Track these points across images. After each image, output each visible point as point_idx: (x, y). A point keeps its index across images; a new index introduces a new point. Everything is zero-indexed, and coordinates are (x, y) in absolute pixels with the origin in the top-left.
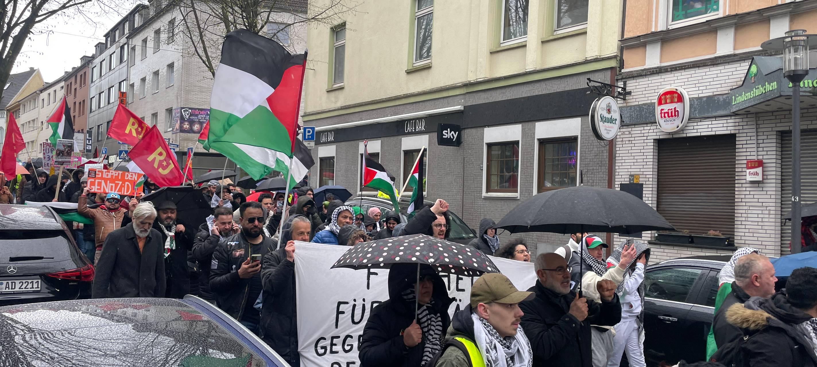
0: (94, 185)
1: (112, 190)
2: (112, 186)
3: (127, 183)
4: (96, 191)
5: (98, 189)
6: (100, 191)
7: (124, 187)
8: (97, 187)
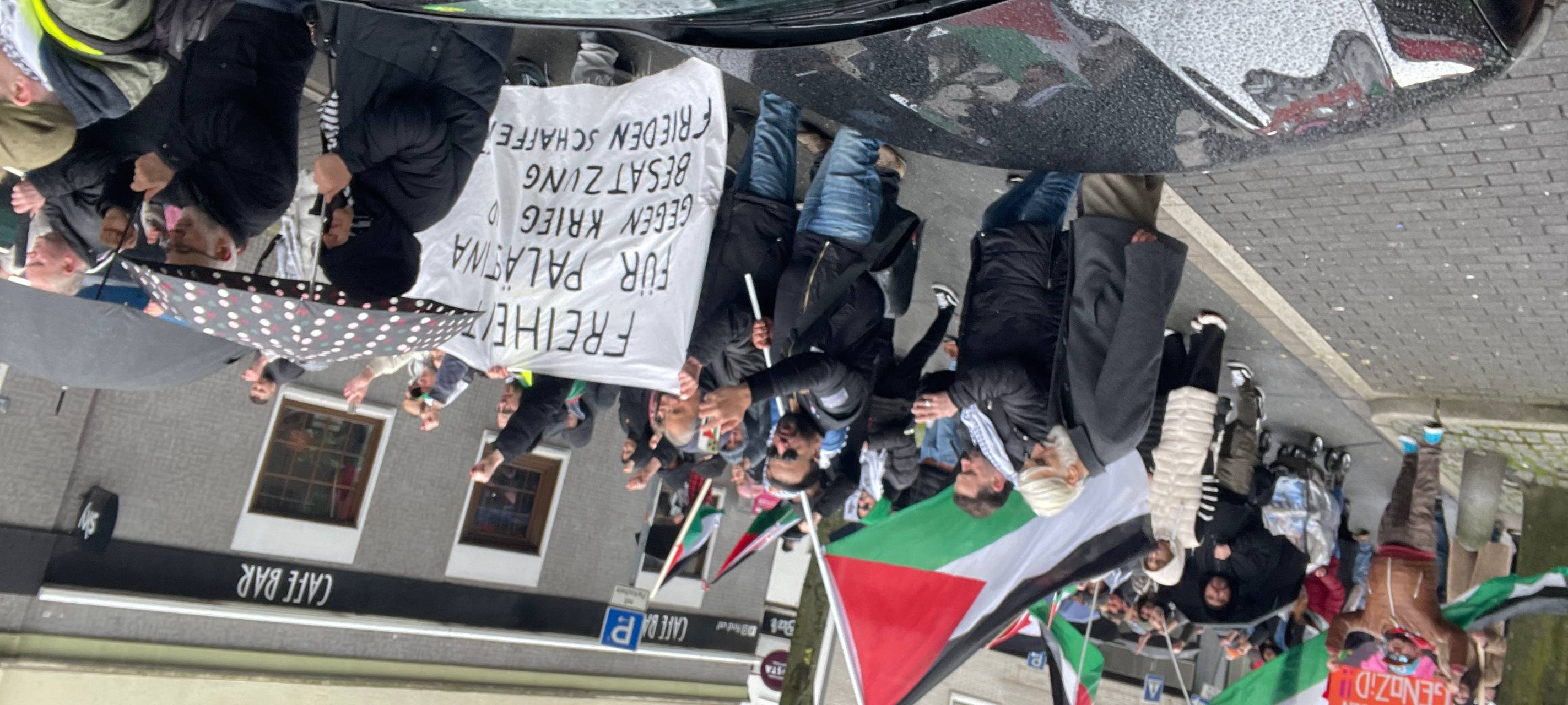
0: (1435, 697)
1: (1397, 683)
2: (1397, 690)
3: (1365, 696)
4: (1431, 684)
5: (1427, 687)
6: (1424, 682)
7: (1371, 688)
8: (1430, 692)
